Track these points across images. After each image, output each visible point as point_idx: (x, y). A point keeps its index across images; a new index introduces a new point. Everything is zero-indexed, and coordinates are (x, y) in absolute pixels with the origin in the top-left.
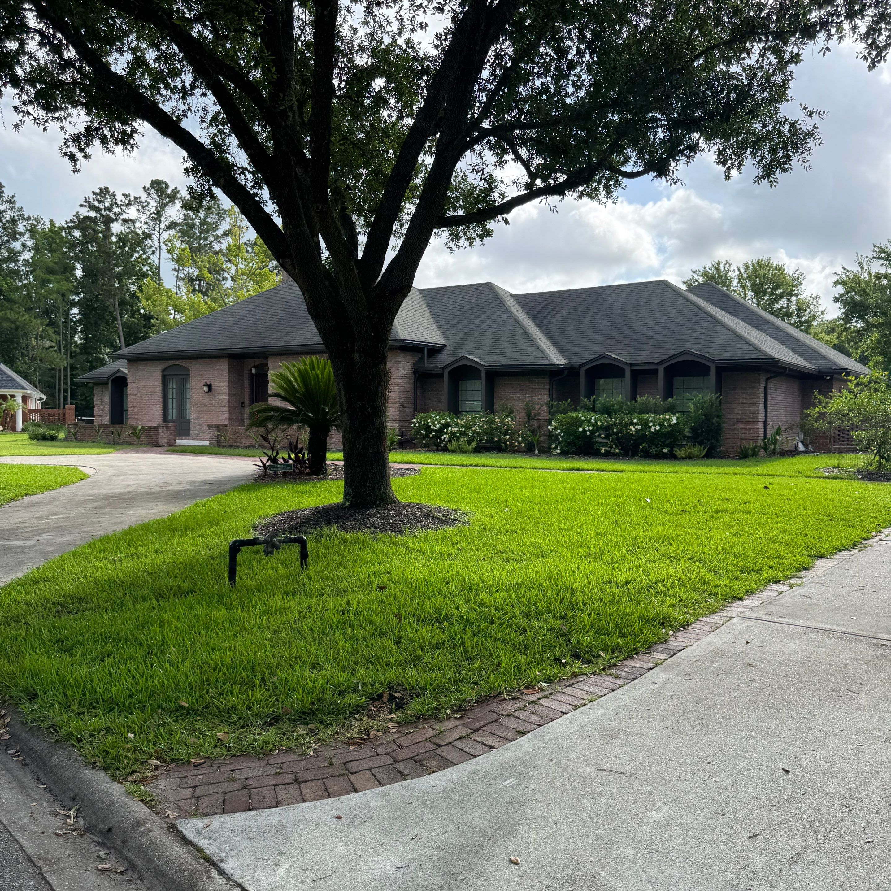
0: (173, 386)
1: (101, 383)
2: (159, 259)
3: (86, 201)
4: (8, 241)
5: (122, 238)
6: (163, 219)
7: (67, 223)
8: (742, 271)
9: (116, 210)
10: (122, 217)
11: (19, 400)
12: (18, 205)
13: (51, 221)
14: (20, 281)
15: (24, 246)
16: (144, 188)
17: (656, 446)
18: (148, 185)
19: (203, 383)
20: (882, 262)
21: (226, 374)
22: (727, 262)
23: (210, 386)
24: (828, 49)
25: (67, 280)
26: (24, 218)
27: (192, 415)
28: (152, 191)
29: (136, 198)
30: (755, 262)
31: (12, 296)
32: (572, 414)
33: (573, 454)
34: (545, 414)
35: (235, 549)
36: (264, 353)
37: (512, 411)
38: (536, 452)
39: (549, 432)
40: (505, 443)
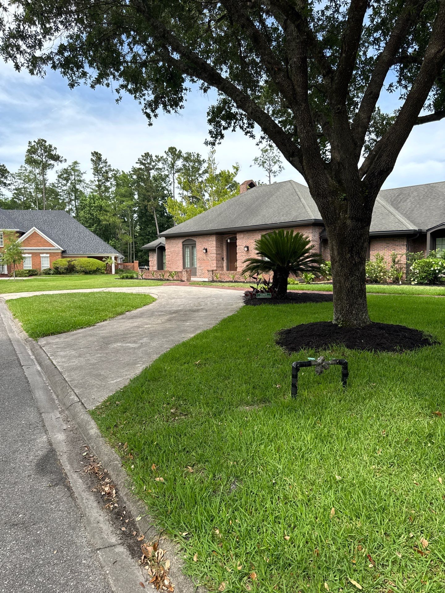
0: (188, 251)
1: (152, 250)
2: (174, 188)
3: (139, 160)
4: (104, 182)
5: (155, 179)
6: (175, 167)
7: (130, 172)
9: (153, 164)
10: (156, 167)
11: (113, 258)
12: (108, 164)
13: (123, 172)
14: (110, 201)
15: (111, 184)
16: (165, 152)
18: (167, 150)
19: (203, 248)
21: (215, 243)
23: (206, 250)
25: (132, 200)
26: (111, 171)
27: (197, 265)
28: (170, 153)
29: (161, 157)
31: (107, 209)
32: (426, 260)
33: (426, 284)
34: (404, 260)
35: (296, 370)
36: (234, 231)
37: (382, 259)
38: (400, 283)
39: (407, 271)
40: (380, 278)
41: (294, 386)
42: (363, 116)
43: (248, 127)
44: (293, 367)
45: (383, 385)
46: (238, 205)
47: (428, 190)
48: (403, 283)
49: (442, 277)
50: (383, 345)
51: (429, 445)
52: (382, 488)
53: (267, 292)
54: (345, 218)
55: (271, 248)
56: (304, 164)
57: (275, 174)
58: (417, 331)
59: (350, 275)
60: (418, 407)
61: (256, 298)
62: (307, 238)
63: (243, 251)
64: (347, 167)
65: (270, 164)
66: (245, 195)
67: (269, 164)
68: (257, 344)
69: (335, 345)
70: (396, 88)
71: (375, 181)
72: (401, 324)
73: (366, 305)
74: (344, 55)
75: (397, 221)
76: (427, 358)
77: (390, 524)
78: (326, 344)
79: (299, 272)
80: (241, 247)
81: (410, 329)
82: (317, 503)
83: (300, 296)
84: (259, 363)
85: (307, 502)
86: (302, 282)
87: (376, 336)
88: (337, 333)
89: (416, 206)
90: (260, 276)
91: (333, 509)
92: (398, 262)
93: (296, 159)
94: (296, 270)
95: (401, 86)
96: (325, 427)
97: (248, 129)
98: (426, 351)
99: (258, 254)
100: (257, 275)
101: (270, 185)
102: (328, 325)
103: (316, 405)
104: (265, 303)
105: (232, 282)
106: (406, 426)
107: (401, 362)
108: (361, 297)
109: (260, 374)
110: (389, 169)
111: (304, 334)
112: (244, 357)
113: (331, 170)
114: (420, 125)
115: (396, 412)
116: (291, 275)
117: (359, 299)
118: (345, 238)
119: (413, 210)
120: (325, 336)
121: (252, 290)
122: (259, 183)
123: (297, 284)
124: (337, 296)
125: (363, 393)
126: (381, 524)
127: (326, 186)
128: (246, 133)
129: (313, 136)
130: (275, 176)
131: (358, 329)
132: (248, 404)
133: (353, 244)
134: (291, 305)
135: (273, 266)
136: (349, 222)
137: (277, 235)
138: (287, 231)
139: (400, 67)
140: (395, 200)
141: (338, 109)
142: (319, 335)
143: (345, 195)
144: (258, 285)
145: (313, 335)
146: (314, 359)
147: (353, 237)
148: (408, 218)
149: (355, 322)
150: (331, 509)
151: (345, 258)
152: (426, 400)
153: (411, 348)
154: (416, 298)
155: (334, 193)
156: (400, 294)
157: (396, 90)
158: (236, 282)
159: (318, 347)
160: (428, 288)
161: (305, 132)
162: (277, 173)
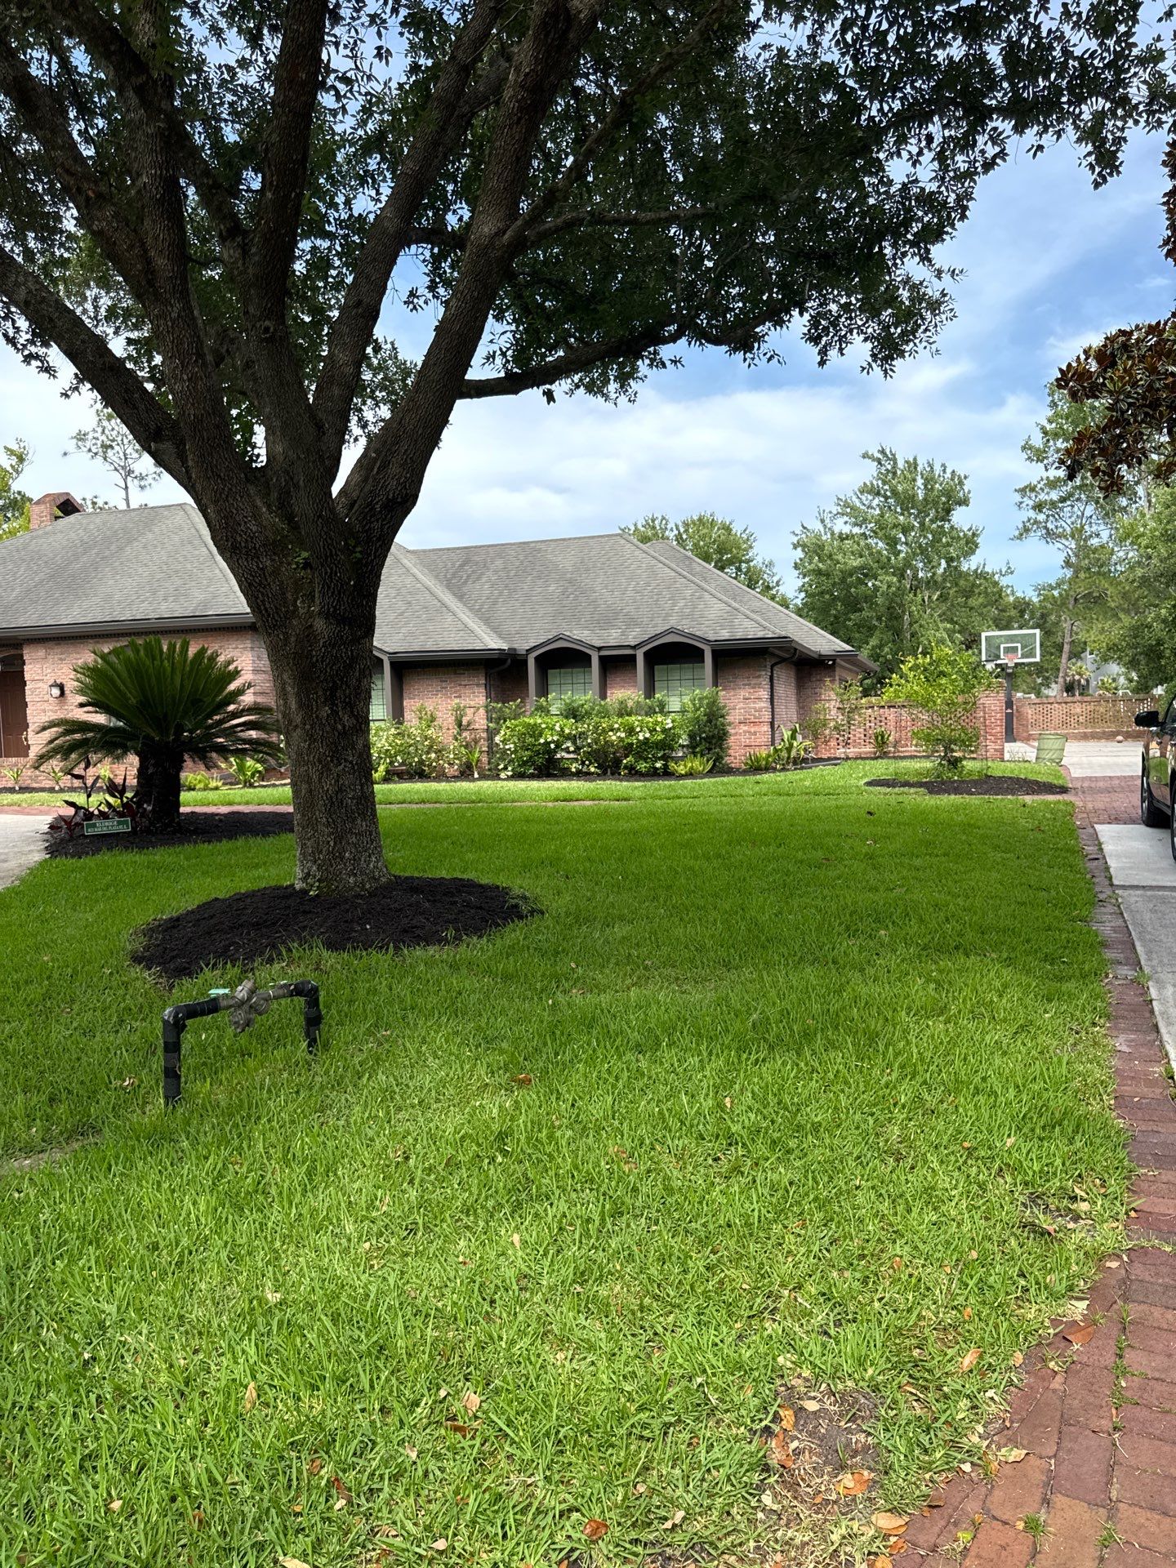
8: (682, 530)
17: (645, 759)
20: (846, 518)
22: (663, 518)
24: (1040, 148)
30: (695, 518)
32: (527, 720)
33: (532, 777)
34: (481, 722)
35: (176, 1027)
36: (15, 638)
37: (433, 719)
38: (476, 776)
39: (490, 747)
40: (429, 766)
41: (172, 1075)
42: (342, 357)
43: (32, 342)
44: (165, 1022)
45: (408, 1032)
46: (24, 560)
47: (526, 557)
48: (483, 777)
49: (562, 758)
50: (418, 932)
51: (499, 1159)
52: (381, 1293)
53: (121, 815)
54: (311, 615)
55: (122, 688)
56: (190, 463)
57: (142, 483)
58: (498, 887)
59: (332, 761)
60: (482, 1070)
61: (83, 835)
62: (229, 663)
63: (47, 697)
64: (301, 483)
65: (125, 455)
66: (47, 533)
67: (122, 455)
68: (74, 969)
69: (296, 945)
70: (426, 302)
71: (376, 525)
72: (465, 876)
73: (378, 833)
74: (269, 195)
75: (461, 627)
76: (511, 951)
77: (394, 1381)
78: (274, 947)
79: (214, 755)
80: (40, 684)
81: (481, 886)
82: (210, 1383)
83: (221, 820)
84: (75, 1024)
85: (183, 1387)
86: (231, 784)
87: (401, 910)
88: (305, 912)
89: (501, 594)
90: (91, 771)
91: (252, 1385)
92: (468, 725)
93: (167, 446)
94: (204, 752)
95: (437, 298)
96: (249, 1171)
97: (33, 349)
98: (514, 933)
99: (82, 705)
100: (85, 769)
101: (129, 510)
102: (282, 896)
103: (231, 1115)
104: (110, 849)
105: (11, 790)
106: (452, 1123)
107: (454, 967)
108: (363, 815)
109: (74, 1056)
110: (407, 500)
111: (216, 925)
112: (28, 1012)
113: (268, 487)
114: (475, 400)
115: (433, 1093)
116: (189, 763)
117: (359, 821)
118: (314, 665)
119: (495, 603)
120: (274, 924)
121: (71, 811)
122: (94, 503)
123: (217, 788)
124: (303, 815)
125: (356, 1060)
126: (372, 1387)
127: (254, 529)
128: (28, 359)
129: (208, 391)
130: (142, 487)
131: (358, 896)
132: (29, 1150)
133: (334, 682)
134: (188, 848)
135: (131, 740)
136: (319, 624)
137: (142, 653)
138: (170, 644)
139: (433, 255)
140: (454, 575)
141: (267, 330)
142: (258, 924)
143: (305, 554)
144: (89, 796)
145: (241, 925)
146: (227, 991)
147: (334, 664)
148: (487, 621)
149: (352, 880)
150: (246, 1387)
151: (317, 717)
152: (502, 1052)
153: (478, 931)
154: (507, 809)
155: (277, 547)
156: (473, 802)
157: (424, 306)
158: (23, 790)
159: (250, 957)
160: (535, 784)
161: (185, 377)
162: (150, 480)
